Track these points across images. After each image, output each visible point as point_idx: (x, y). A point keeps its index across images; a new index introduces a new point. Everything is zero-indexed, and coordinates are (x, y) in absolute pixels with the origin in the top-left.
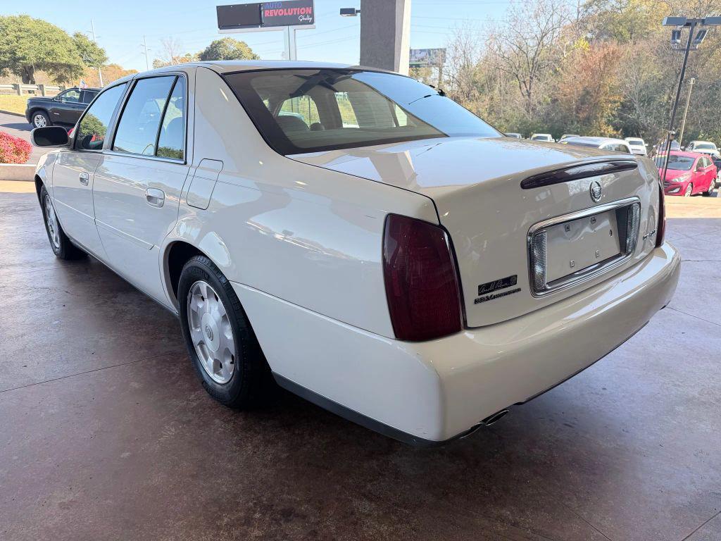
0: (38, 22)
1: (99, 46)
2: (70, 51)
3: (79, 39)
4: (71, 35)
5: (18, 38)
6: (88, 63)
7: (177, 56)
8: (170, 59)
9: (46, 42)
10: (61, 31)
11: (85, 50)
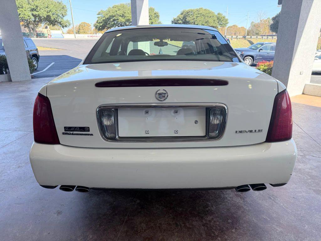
0: (205, 10)
1: (226, 18)
2: (214, 21)
3: (219, 15)
4: (216, 14)
5: (197, 17)
6: (220, 25)
7: (263, 19)
8: (259, 21)
9: (207, 18)
10: (213, 13)
11: (220, 20)
